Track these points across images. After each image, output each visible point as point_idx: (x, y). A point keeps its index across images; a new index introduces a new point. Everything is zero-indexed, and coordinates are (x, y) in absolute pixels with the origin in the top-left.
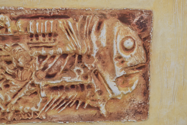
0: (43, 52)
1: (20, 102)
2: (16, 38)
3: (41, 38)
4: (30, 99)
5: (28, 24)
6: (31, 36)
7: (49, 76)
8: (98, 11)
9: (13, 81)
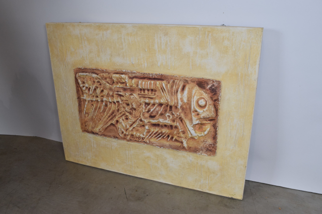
0: (147, 101)
1: (134, 130)
2: (132, 90)
3: (146, 92)
4: (140, 129)
5: (138, 82)
6: (141, 90)
7: (152, 117)
8: (182, 78)
9: (130, 117)
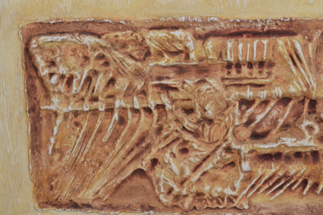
0: (249, 94)
1: (205, 178)
2: (203, 70)
3: (245, 70)
4: (223, 174)
5: (225, 46)
6: (229, 66)
7: (257, 136)
9: (195, 143)
